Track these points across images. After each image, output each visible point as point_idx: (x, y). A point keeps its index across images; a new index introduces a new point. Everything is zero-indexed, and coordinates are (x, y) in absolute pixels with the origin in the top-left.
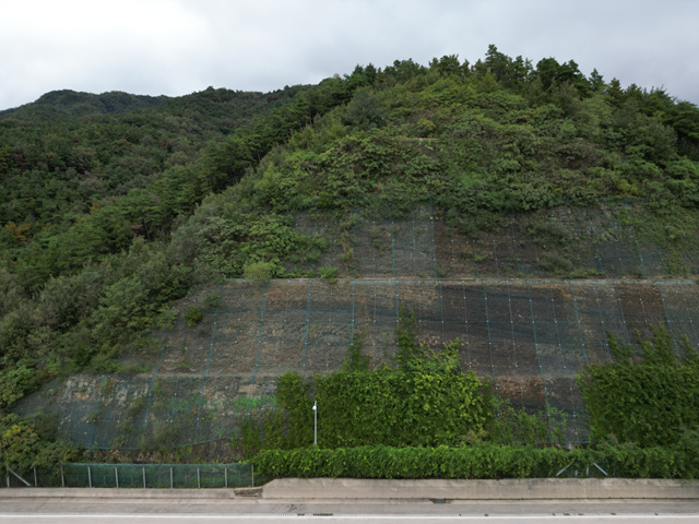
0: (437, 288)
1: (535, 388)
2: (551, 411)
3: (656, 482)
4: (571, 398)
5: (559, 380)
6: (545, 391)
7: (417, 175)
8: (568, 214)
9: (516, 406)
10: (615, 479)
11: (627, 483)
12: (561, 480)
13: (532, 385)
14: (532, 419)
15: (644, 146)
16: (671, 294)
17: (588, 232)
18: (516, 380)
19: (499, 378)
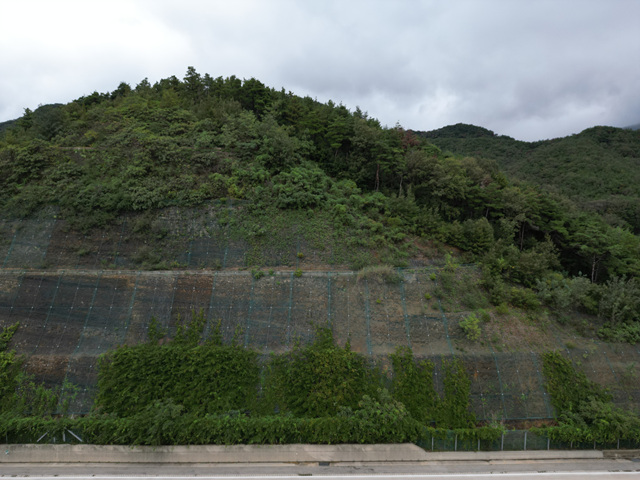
0: (19, 278)
1: (60, 366)
2: (67, 385)
3: (121, 448)
4: (88, 375)
5: (84, 358)
6: (68, 369)
7: (55, 180)
8: (176, 214)
9: (37, 381)
10: (86, 445)
11: (95, 449)
12: (37, 446)
13: (58, 363)
14: (47, 392)
15: (265, 156)
16: (223, 284)
17: (189, 230)
18: (47, 359)
19: (33, 357)
